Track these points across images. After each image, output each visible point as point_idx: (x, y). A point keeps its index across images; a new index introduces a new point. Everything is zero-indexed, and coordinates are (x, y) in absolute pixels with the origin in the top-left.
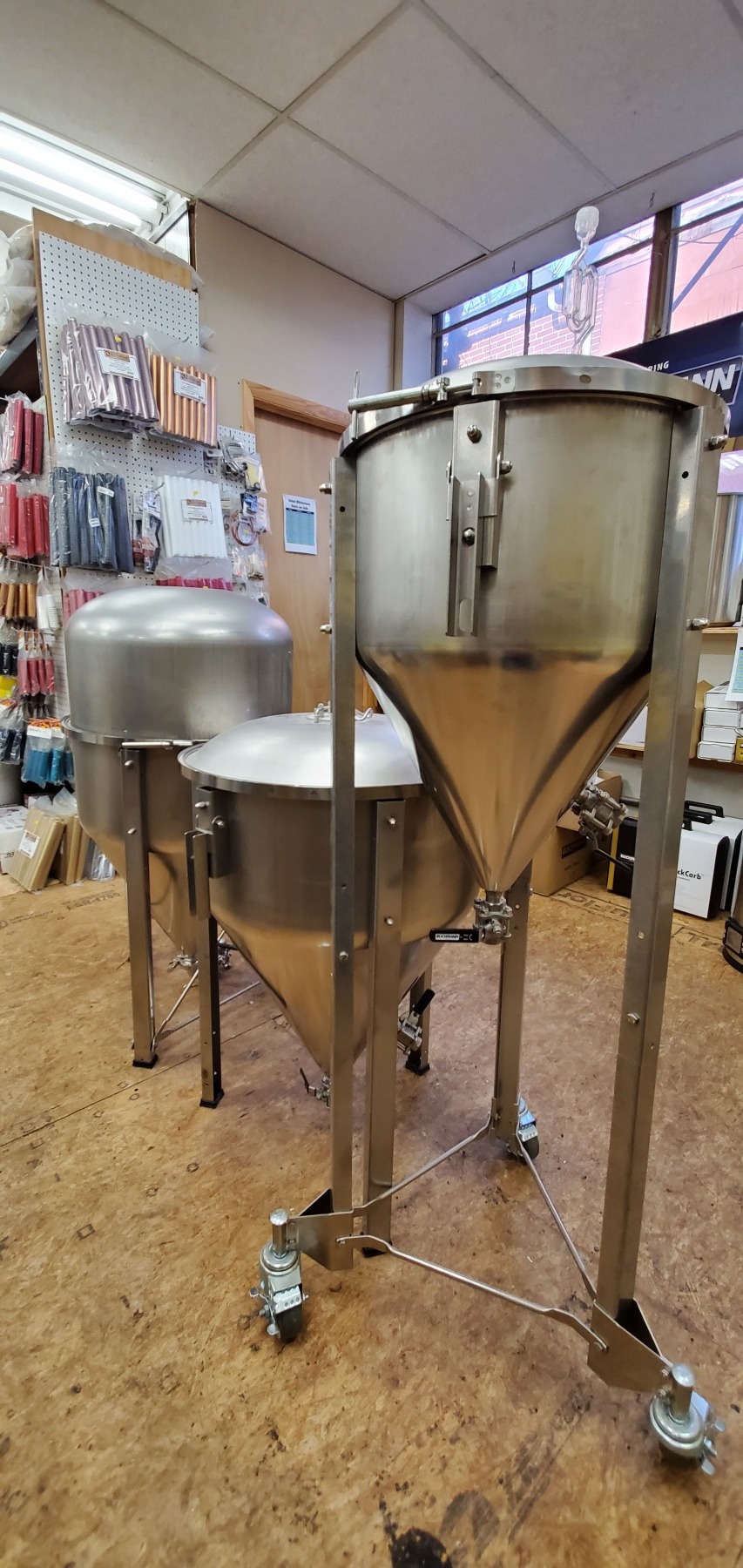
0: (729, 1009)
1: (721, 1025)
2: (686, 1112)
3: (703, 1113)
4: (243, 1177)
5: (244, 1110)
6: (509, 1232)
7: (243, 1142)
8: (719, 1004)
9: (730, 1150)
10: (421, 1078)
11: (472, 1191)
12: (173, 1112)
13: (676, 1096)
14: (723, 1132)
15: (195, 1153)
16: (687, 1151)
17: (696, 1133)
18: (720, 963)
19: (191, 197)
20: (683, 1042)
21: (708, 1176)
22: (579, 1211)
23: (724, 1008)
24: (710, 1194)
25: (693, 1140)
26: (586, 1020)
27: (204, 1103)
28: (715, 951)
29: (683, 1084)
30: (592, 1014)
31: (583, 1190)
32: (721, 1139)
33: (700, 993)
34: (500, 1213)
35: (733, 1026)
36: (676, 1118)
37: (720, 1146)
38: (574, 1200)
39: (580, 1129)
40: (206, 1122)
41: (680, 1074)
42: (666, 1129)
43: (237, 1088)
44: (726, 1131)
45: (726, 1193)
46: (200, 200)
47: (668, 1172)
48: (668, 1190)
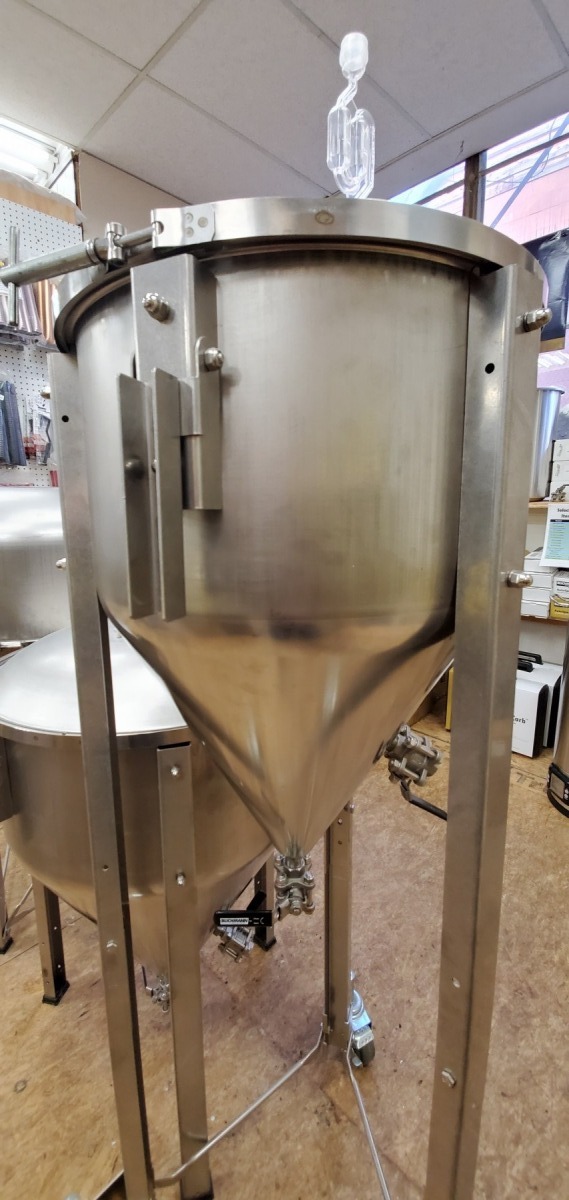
0: (556, 859)
1: (550, 878)
2: (521, 988)
3: (536, 989)
4: (70, 1098)
5: (87, 1005)
6: (340, 1165)
7: (77, 1050)
8: (546, 853)
9: (563, 1036)
10: (267, 954)
11: (305, 1109)
12: (14, 1011)
13: (510, 969)
14: (556, 1013)
15: (26, 1067)
16: (521, 1039)
17: (529, 1016)
18: (546, 805)
19: (75, 147)
20: (515, 900)
21: (542, 1072)
22: (414, 1128)
23: (551, 856)
24: (544, 1096)
25: (528, 1026)
26: (425, 876)
27: (46, 1000)
28: (541, 792)
29: (518, 953)
30: (431, 869)
31: (418, 1099)
32: (554, 1022)
33: (529, 841)
34: (331, 1139)
35: (560, 880)
36: (510, 997)
37: (554, 1031)
38: (409, 1113)
39: (418, 1017)
40: (45, 1024)
41: (514, 940)
42: (501, 1012)
43: (84, 978)
44: (560, 1011)
45: (561, 1093)
46: (83, 151)
47: (503, 1069)
48: (503, 1094)
